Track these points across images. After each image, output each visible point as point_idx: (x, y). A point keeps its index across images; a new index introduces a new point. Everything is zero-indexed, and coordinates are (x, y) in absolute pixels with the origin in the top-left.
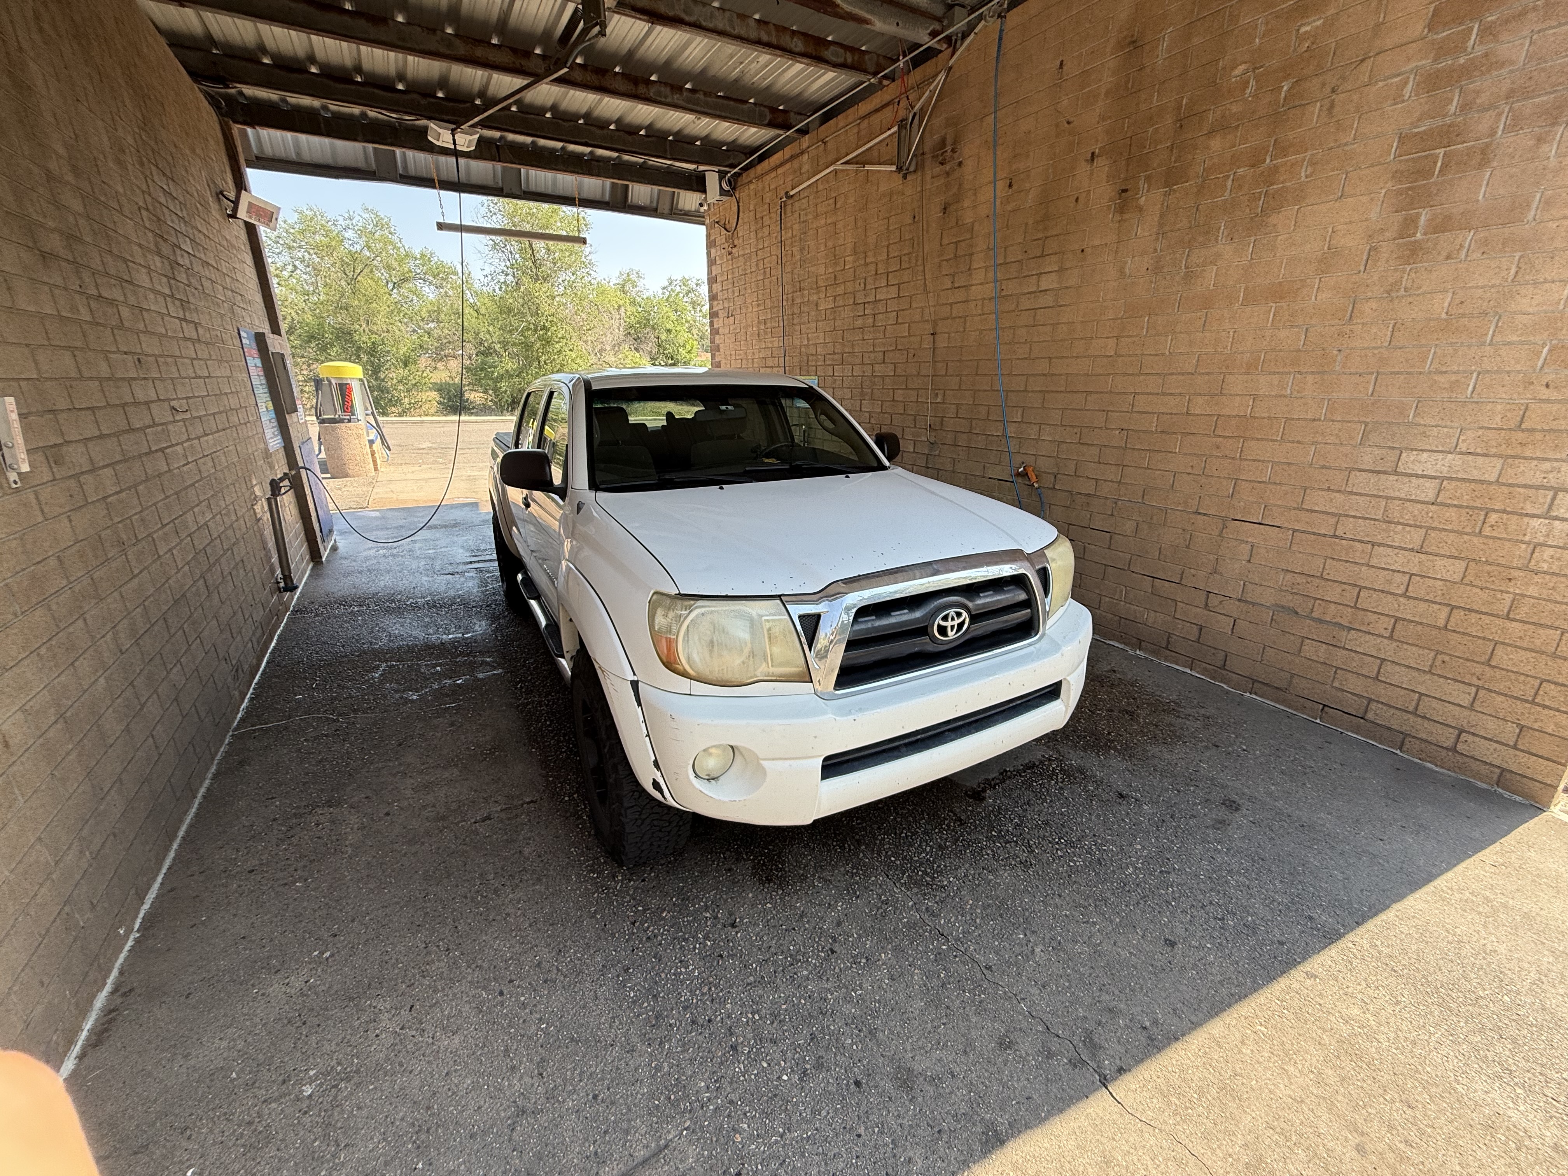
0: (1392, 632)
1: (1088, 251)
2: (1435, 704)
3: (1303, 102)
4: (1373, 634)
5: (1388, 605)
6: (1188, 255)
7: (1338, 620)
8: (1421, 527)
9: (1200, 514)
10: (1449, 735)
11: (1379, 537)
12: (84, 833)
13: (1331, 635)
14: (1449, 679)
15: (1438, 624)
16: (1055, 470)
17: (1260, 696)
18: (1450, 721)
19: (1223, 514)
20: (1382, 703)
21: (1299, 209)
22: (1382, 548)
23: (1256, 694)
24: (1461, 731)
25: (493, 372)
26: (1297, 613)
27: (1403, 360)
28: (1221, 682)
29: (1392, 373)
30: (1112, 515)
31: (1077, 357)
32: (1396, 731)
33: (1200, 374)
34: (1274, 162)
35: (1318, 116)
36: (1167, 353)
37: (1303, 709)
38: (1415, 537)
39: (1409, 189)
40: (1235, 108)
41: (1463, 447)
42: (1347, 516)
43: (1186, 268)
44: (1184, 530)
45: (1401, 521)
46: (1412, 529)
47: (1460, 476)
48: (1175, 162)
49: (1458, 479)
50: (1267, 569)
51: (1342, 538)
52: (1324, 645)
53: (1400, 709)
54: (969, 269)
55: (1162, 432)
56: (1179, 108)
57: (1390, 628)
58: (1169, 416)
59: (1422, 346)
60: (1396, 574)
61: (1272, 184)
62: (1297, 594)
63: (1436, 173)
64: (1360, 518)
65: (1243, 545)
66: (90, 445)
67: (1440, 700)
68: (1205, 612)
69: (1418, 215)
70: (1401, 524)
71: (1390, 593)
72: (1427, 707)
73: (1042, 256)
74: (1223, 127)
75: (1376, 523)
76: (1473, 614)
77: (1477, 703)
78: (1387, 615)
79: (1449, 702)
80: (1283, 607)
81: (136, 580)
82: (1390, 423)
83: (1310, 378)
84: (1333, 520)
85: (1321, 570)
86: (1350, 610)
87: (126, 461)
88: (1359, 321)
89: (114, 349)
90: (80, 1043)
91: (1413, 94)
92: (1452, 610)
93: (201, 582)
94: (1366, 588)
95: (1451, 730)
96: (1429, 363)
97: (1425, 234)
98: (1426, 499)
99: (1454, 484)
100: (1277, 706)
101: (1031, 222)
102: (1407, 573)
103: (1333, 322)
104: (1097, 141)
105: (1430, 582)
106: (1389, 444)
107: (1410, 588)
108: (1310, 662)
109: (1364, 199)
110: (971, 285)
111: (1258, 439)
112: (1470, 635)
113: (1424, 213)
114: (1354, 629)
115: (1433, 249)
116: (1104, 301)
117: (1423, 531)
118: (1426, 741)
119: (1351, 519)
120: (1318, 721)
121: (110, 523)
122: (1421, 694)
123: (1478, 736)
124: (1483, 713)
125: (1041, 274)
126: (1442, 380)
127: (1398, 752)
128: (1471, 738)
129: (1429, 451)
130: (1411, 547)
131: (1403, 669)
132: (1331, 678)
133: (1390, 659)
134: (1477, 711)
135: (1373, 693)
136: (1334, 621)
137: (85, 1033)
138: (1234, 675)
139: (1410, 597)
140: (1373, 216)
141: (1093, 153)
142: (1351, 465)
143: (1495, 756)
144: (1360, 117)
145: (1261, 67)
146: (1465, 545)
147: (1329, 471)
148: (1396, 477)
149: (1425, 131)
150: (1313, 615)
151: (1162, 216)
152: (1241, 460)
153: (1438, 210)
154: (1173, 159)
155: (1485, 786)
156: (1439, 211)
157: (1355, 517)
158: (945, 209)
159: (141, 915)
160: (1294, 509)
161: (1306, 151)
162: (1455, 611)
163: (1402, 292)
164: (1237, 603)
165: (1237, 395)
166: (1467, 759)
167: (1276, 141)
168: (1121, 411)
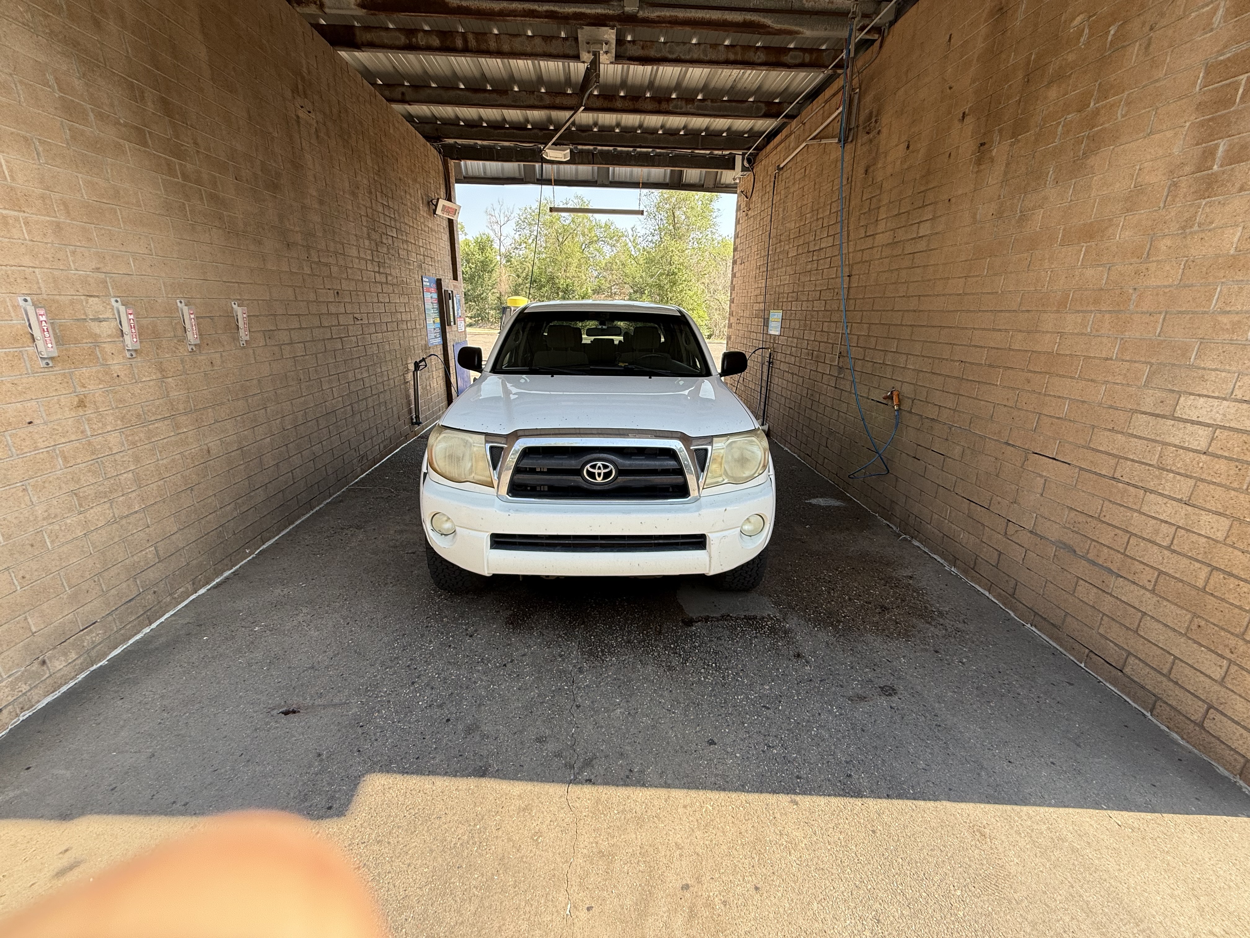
0: (1155, 585)
1: (953, 200)
2: (1188, 671)
3: (1125, 44)
4: (1138, 585)
5: (1153, 556)
6: (1023, 200)
7: (1109, 565)
8: (1191, 477)
9: (1009, 444)
10: (1197, 708)
11: (1152, 483)
12: (239, 501)
13: (1101, 580)
14: (1204, 646)
15: (1198, 584)
16: (913, 396)
17: (1039, 630)
18: (1200, 693)
19: (1026, 447)
20: (1140, 659)
21: (1113, 149)
22: (1153, 495)
23: (1035, 626)
24: (1210, 707)
26: (1075, 551)
27: (1190, 299)
28: (1010, 609)
29: (1180, 312)
30: (947, 440)
31: (937, 295)
32: (1149, 692)
33: (1022, 311)
34: (1097, 105)
35: (1137, 56)
36: (1000, 292)
37: (1072, 650)
38: (1183, 487)
39: (1210, 120)
40: (1071, 57)
41: (1238, 394)
42: (1127, 459)
43: (1021, 212)
44: (996, 459)
45: (1174, 468)
46: (1183, 478)
47: (1232, 425)
48: (1021, 114)
49: (1230, 429)
50: (1056, 505)
51: (1119, 481)
52: (1095, 589)
53: (1155, 669)
54: (877, 220)
55: (990, 366)
56: (1028, 64)
57: (1153, 580)
58: (996, 351)
59: (1209, 285)
60: (1163, 524)
61: (1093, 127)
62: (1077, 533)
63: (1238, 100)
64: (1137, 462)
65: (1039, 479)
66: (292, 332)
67: (1192, 667)
68: (1004, 539)
69: (1217, 146)
70: (1172, 472)
71: (1157, 544)
72: (1182, 672)
73: (923, 206)
74: (1060, 77)
75: (1151, 468)
76: (1232, 579)
77: (1228, 679)
78: (1152, 567)
79: (1202, 673)
80: (1065, 544)
81: (303, 398)
82: (1174, 365)
83: (1107, 316)
84: (1113, 462)
85: (1099, 511)
86: (1119, 556)
87: (313, 341)
88: (1154, 259)
89: (322, 287)
90: (211, 585)
91: (1222, 21)
92: (1212, 571)
93: (349, 407)
94: (1136, 535)
95: (1200, 703)
96: (1214, 302)
97: (1221, 166)
98: (1199, 448)
99: (1226, 433)
100: (1051, 642)
101: (918, 176)
102: (1174, 525)
103: (1132, 261)
104: (968, 101)
105: (1195, 538)
106: (1170, 387)
107: (1175, 542)
108: (1081, 604)
109: (1170, 134)
110: (877, 234)
111: (1060, 376)
112: (1227, 602)
113: (1222, 144)
114: (1122, 577)
115: (1228, 181)
116: (960, 245)
117: (1192, 482)
118: (1175, 709)
119: (1129, 463)
120: (1082, 665)
121: (294, 369)
122: (1176, 658)
123: (1226, 716)
124: (1232, 691)
125: (921, 222)
126: (1225, 321)
127: (1148, 714)
128: (1218, 717)
129: (1206, 396)
130: (1180, 497)
131: (1161, 626)
132: (1098, 624)
133: (1150, 613)
134: (1227, 688)
135: (1132, 647)
136: (1105, 565)
137: (215, 583)
138: (1021, 605)
139: (1174, 551)
140: (1176, 151)
141: (964, 113)
142: (1135, 407)
143: (1241, 742)
144: (1172, 51)
145: (1094, 15)
146: (1231, 502)
147: (1115, 411)
148: (1173, 422)
149: (1229, 58)
150: (1088, 556)
151: (1008, 165)
152: (1045, 395)
153: (1236, 139)
154: (1020, 112)
155: (1226, 773)
156: (1236, 141)
157: (1133, 460)
158: (866, 171)
159: (261, 549)
160: (1083, 447)
161: (1123, 91)
162: (1214, 572)
163: (1196, 228)
164: (1029, 534)
165: (1047, 332)
166: (1213, 739)
167: (1099, 85)
168: (962, 345)
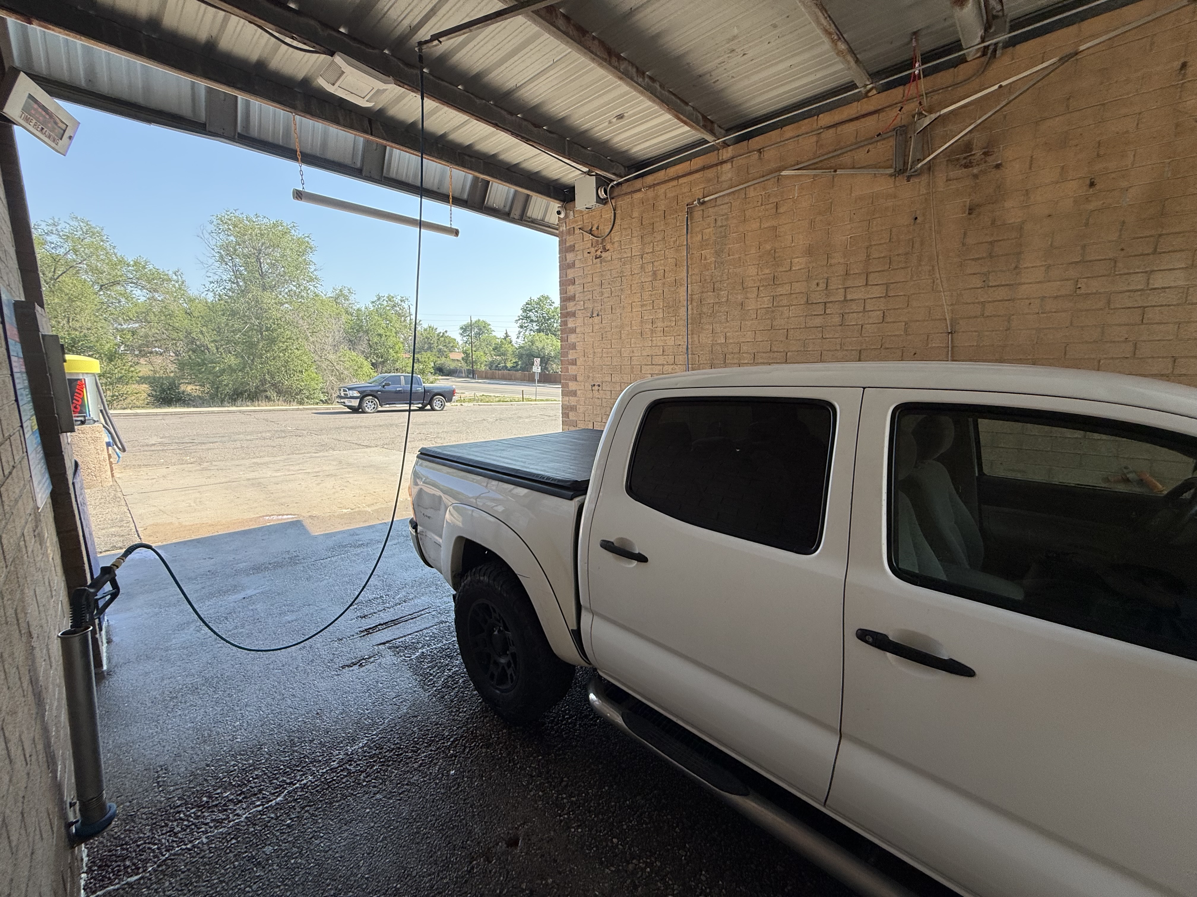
25: (214, 367)
54: (1016, 268)
73: (1154, 254)
101: (1131, 220)
110: (1020, 284)
158: (971, 209)
